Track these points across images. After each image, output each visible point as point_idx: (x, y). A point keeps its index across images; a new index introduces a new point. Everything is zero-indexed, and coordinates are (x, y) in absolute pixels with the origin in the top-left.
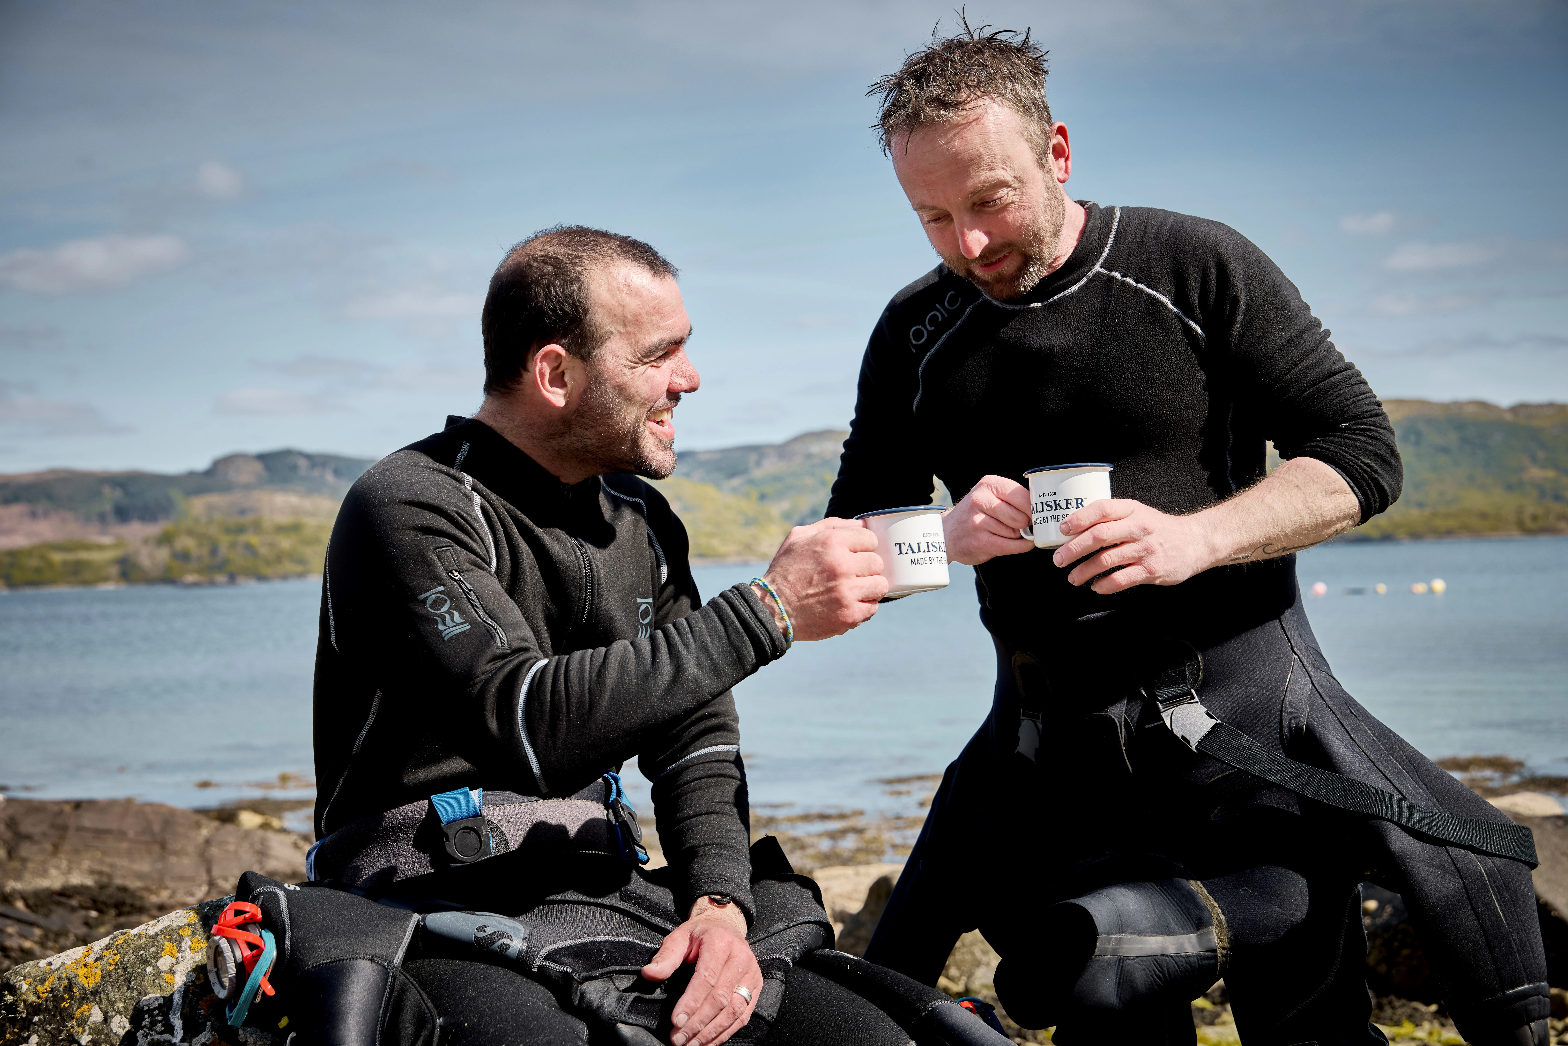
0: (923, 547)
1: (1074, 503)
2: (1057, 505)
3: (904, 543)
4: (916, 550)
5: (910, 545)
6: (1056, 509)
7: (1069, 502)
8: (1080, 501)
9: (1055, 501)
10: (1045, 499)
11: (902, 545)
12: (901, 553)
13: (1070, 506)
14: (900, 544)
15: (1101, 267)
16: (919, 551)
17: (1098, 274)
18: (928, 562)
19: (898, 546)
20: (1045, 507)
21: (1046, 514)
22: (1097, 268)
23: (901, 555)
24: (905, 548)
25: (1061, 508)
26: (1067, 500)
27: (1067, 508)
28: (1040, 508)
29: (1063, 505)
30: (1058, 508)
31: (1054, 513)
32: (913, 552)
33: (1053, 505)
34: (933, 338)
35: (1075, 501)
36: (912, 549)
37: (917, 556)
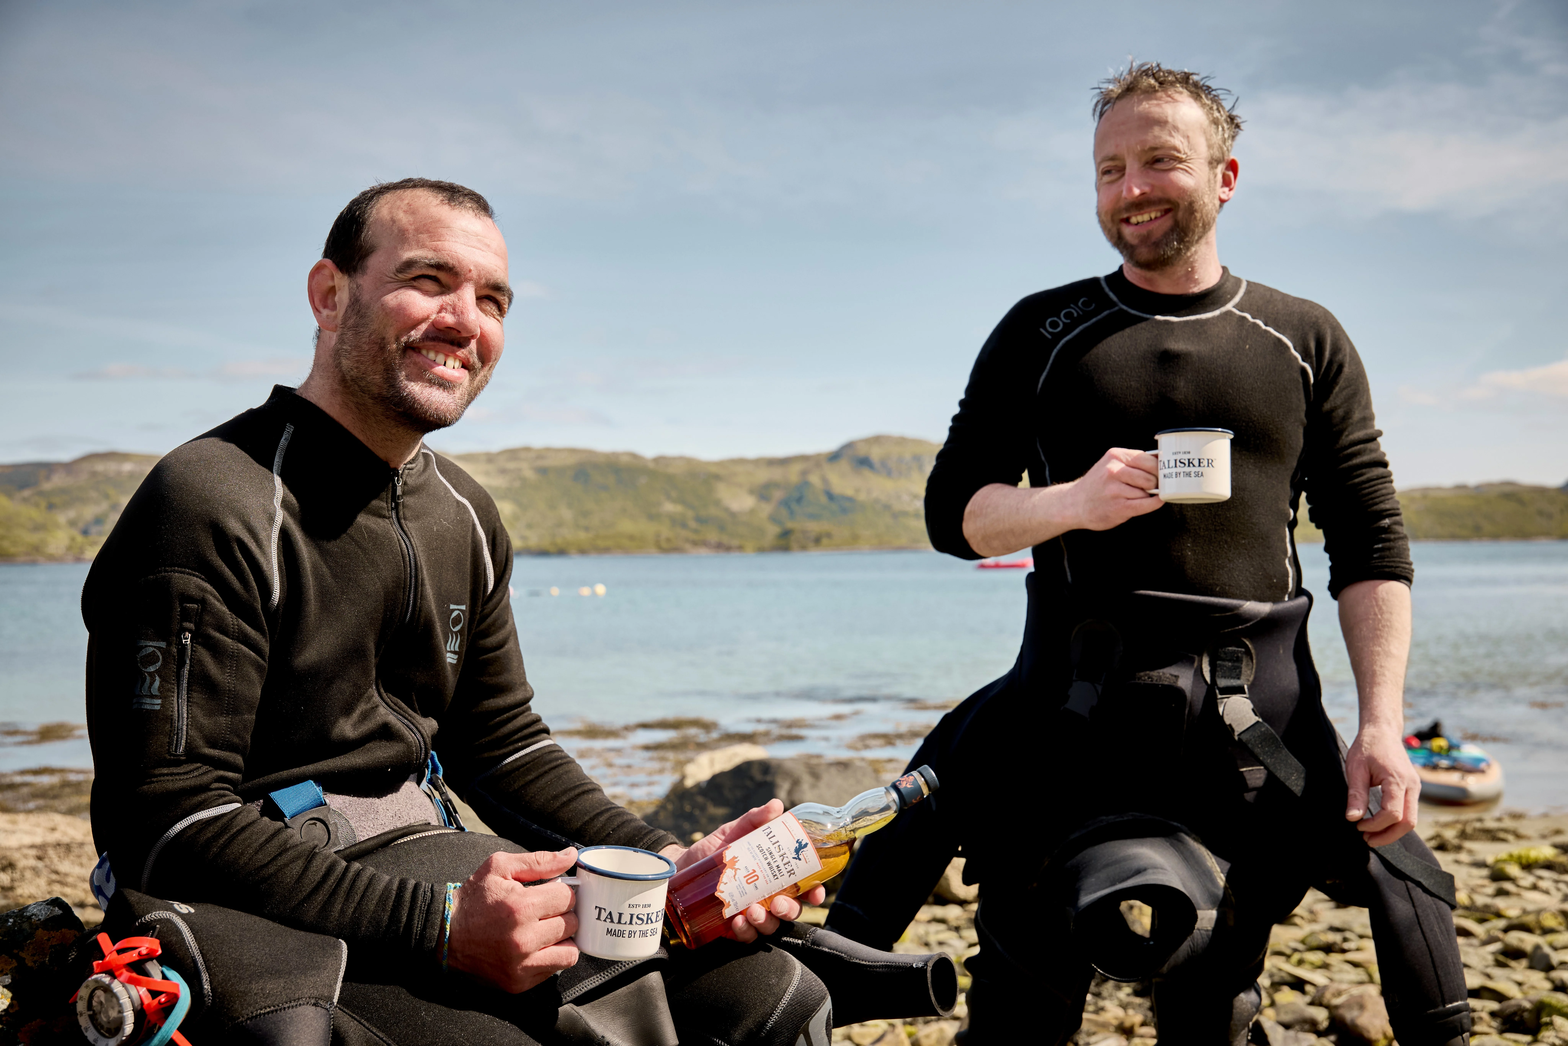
0: (626, 918)
1: (1205, 463)
2: (1190, 463)
3: (605, 909)
4: (616, 919)
5: (610, 914)
6: (1189, 466)
7: (1201, 461)
8: (1210, 461)
9: (1189, 460)
10: (1178, 457)
11: (603, 911)
12: (599, 918)
13: (1201, 465)
14: (600, 909)
15: (1234, 307)
16: (619, 922)
17: (1229, 313)
18: (626, 935)
19: (598, 909)
20: (1178, 463)
21: (1178, 470)
22: (1229, 306)
23: (598, 921)
24: (604, 915)
25: (1194, 466)
26: (1199, 460)
27: (1199, 466)
28: (1172, 463)
29: (1196, 463)
30: (1191, 465)
31: (1187, 469)
32: (612, 921)
33: (1187, 462)
34: (1067, 329)
35: (1206, 461)
36: (611, 918)
37: (615, 927)
